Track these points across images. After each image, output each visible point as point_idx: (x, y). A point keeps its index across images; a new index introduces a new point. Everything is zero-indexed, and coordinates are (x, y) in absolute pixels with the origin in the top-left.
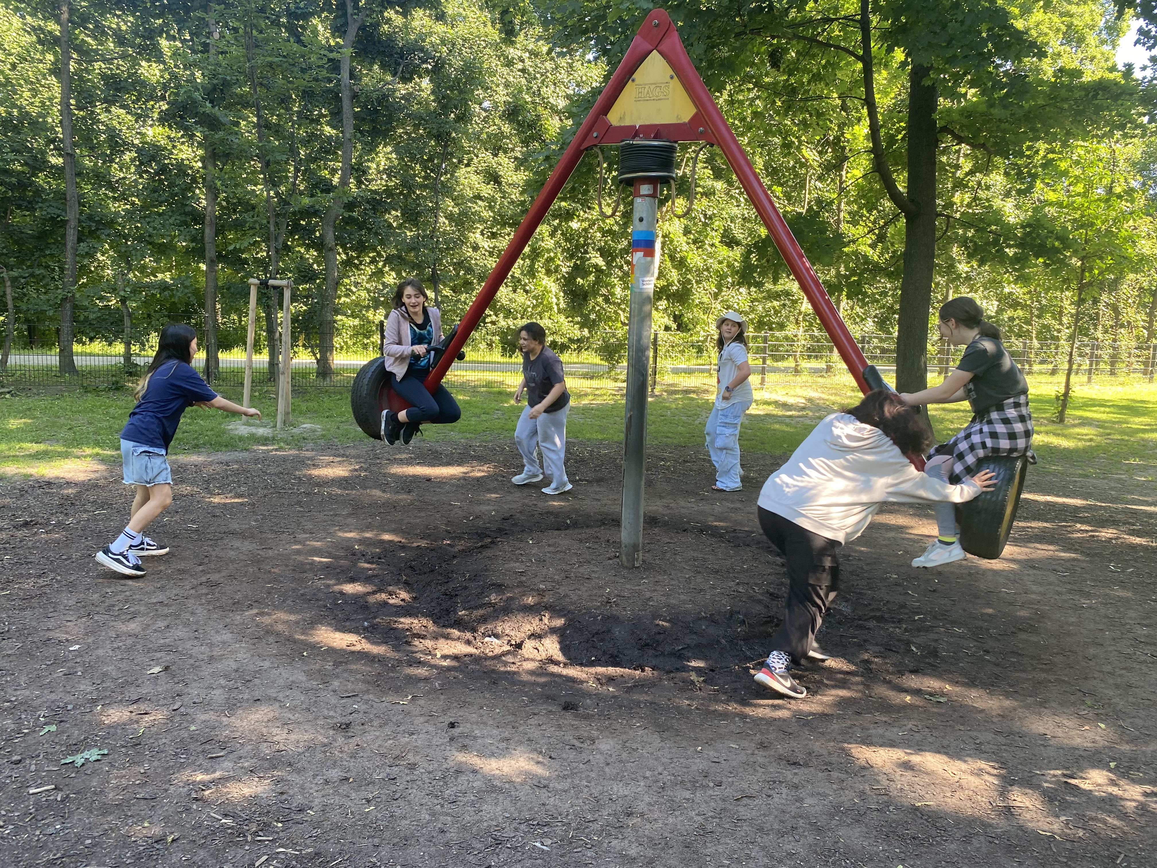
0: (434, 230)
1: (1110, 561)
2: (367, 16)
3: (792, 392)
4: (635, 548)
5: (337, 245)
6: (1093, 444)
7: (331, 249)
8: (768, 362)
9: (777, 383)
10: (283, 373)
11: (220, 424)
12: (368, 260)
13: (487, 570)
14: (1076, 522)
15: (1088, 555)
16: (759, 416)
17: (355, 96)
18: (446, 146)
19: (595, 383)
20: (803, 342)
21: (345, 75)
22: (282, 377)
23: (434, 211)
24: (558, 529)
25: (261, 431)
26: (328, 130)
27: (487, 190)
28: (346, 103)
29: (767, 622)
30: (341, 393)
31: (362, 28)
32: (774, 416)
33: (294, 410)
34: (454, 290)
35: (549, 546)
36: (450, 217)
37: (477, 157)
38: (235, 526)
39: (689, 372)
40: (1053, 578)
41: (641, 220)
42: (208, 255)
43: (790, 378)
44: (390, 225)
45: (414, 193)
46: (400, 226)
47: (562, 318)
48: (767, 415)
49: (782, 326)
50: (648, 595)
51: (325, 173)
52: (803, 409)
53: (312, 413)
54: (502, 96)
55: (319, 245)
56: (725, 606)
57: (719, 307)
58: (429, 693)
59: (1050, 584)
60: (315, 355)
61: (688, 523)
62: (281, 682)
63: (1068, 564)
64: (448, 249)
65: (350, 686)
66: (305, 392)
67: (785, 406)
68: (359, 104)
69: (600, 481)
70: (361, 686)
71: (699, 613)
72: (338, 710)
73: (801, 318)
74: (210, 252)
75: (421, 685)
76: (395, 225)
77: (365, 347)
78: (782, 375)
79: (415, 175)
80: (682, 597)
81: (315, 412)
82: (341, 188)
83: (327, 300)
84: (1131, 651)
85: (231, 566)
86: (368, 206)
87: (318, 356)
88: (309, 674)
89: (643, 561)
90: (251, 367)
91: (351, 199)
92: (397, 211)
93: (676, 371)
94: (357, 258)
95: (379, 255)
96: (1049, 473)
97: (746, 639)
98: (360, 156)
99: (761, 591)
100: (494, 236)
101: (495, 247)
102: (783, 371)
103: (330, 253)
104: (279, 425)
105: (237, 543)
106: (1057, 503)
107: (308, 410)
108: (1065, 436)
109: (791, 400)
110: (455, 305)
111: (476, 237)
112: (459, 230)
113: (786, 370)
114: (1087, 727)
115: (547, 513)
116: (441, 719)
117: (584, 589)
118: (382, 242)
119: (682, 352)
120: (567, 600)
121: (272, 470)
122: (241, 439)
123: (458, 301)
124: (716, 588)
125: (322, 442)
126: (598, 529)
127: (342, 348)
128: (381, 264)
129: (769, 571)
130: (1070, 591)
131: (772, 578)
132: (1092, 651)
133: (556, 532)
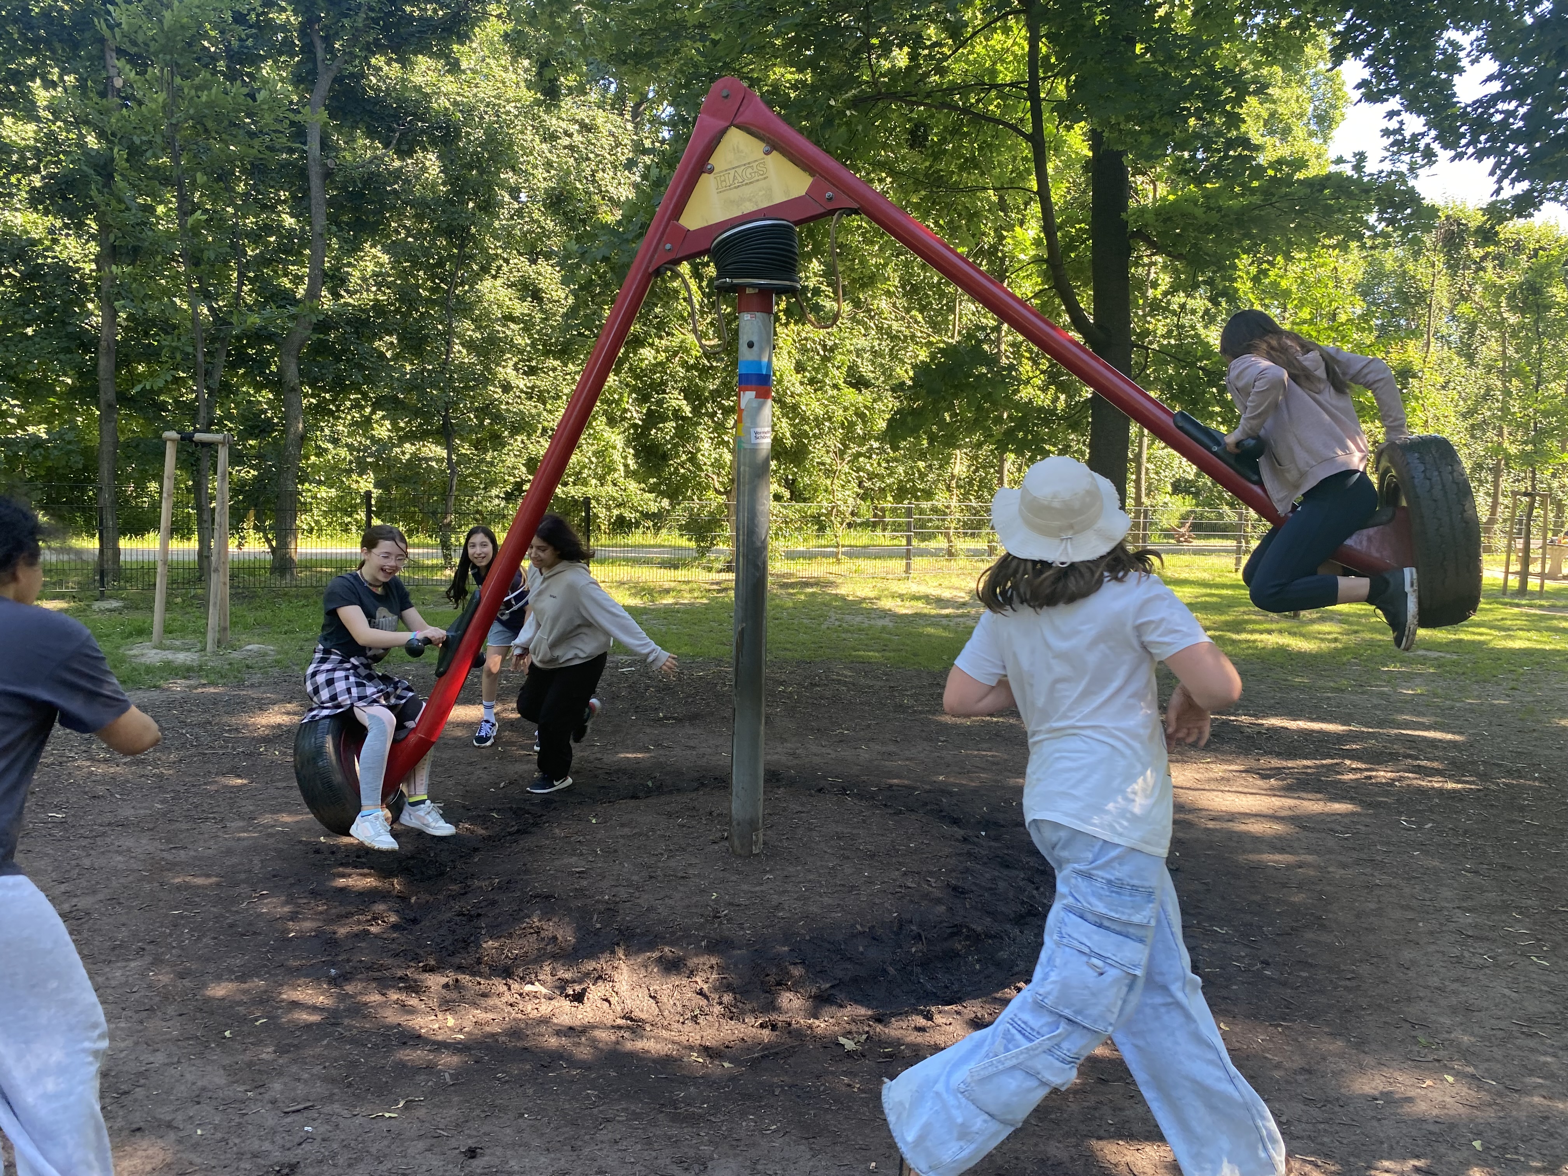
0: (446, 362)
1: (1400, 813)
2: (346, 62)
3: (946, 583)
4: (752, 824)
5: (302, 383)
6: (1339, 646)
7: (293, 390)
8: (915, 542)
9: (925, 571)
10: (216, 570)
11: (117, 648)
12: (348, 404)
13: (527, 872)
14: (1344, 758)
15: (1370, 805)
16: (906, 615)
17: (328, 175)
18: (461, 247)
19: (681, 574)
20: (957, 515)
21: (313, 146)
22: (214, 576)
23: (448, 336)
24: (634, 797)
25: (181, 657)
26: (289, 221)
27: (520, 308)
28: (315, 182)
29: (953, 935)
30: (306, 597)
31: (338, 79)
32: (925, 615)
33: (234, 624)
34: (477, 445)
35: (623, 825)
36: (470, 345)
37: (507, 261)
38: (127, 812)
39: (809, 556)
40: (1331, 843)
41: (751, 345)
42: (102, 396)
43: (943, 563)
44: (382, 356)
45: (417, 310)
46: (396, 357)
47: (633, 486)
48: (916, 615)
49: (929, 494)
50: (775, 899)
51: (286, 283)
52: (964, 605)
53: (262, 628)
54: (542, 180)
55: (277, 384)
56: (890, 912)
57: (846, 469)
58: (433, 1092)
59: (1330, 851)
60: (268, 541)
61: (824, 777)
62: (181, 1090)
63: (1346, 820)
64: (467, 388)
65: (301, 1090)
66: (254, 596)
67: (940, 602)
68: (333, 185)
69: (693, 718)
70: (320, 1089)
71: (853, 926)
72: (278, 1138)
73: (954, 483)
74: (107, 394)
75: (421, 1078)
76: (389, 355)
77: (346, 529)
78: (932, 560)
79: (418, 286)
80: (826, 900)
81: (269, 625)
82: (308, 303)
83: (287, 462)
84: (1456, 951)
85: (114, 883)
86: (348, 329)
87: (274, 543)
88: (231, 1071)
89: (765, 843)
90: (165, 562)
91: (321, 318)
92: (391, 335)
93: (791, 556)
94: (333, 401)
95: (365, 396)
96: (1293, 688)
97: (925, 964)
98: (338, 259)
99: (939, 884)
100: (532, 371)
101: (533, 388)
102: (933, 555)
103: (292, 395)
104: (209, 647)
105: (128, 842)
106: (1313, 731)
107: (258, 623)
108: (1303, 636)
109: (946, 594)
110: (477, 467)
111: (507, 371)
112: (481, 362)
113: (935, 553)
114: (1429, 1082)
115: (617, 771)
116: (453, 1143)
117: (678, 896)
118: (368, 380)
119: (800, 529)
120: (652, 915)
121: (194, 718)
122: (149, 670)
123: (482, 461)
124: (872, 883)
125: (275, 671)
126: (694, 795)
127: (311, 531)
128: (368, 410)
129: (947, 850)
130: (1358, 862)
131: (953, 861)
132: (1407, 954)
133: (632, 803)
